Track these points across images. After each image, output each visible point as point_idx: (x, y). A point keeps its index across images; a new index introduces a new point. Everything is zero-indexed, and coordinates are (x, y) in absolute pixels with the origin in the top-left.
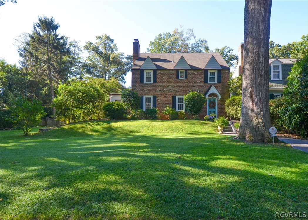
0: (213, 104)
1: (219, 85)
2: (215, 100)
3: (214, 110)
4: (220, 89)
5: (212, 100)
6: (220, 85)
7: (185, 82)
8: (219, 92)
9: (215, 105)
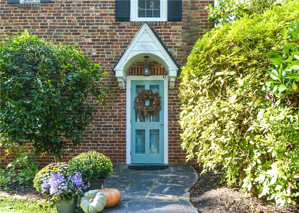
0: (151, 101)
1: (173, 28)
2: (157, 87)
3: (155, 125)
4: (178, 44)
5: (147, 88)
6: (178, 28)
7: (42, 15)
8: (176, 53)
9: (159, 106)
